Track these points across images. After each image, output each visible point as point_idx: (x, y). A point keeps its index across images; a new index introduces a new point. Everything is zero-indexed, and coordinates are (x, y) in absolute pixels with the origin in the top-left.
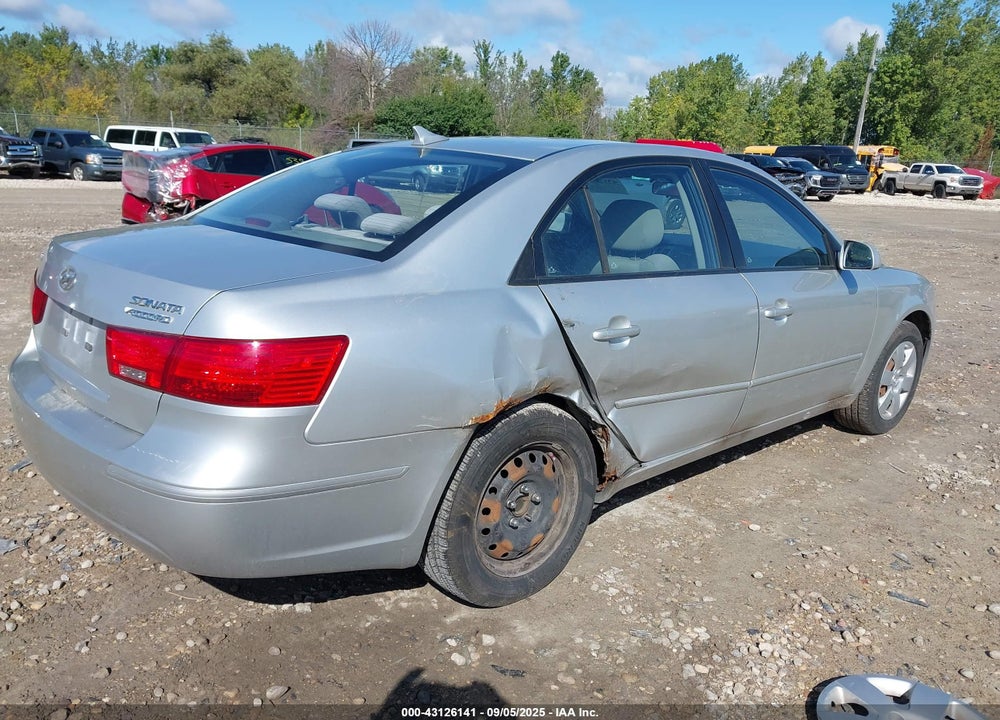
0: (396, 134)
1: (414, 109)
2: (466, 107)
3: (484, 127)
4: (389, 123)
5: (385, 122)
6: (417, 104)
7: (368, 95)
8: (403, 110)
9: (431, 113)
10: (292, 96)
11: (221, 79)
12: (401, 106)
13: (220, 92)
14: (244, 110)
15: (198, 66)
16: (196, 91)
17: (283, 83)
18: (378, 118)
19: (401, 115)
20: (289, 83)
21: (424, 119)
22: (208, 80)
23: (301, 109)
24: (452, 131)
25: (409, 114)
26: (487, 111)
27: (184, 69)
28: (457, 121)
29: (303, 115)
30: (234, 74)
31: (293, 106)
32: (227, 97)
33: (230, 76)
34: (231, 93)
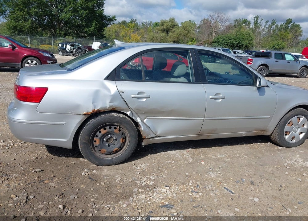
0: (219, 46)
1: (225, 38)
2: (243, 37)
3: (249, 44)
4: (217, 43)
5: (215, 42)
6: (227, 37)
7: (213, 34)
8: (222, 39)
9: (231, 39)
10: (190, 35)
11: (170, 31)
12: (221, 38)
13: (170, 34)
14: (176, 40)
15: (165, 27)
16: (164, 34)
17: (188, 31)
18: (214, 41)
19: (221, 40)
20: (191, 31)
21: (228, 41)
22: (167, 31)
23: (193, 39)
24: (237, 45)
25: (223, 40)
26: (250, 39)
27: (161, 28)
28: (239, 42)
29: (193, 41)
30: (175, 29)
31: (191, 38)
32: (172, 36)
33: (173, 30)
34: (173, 34)
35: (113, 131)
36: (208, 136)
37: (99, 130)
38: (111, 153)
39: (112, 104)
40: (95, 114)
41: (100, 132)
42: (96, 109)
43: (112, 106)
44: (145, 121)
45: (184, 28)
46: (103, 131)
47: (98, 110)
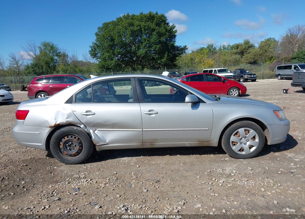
4: (297, 59)
5: (295, 59)
10: (268, 54)
11: (245, 53)
12: (302, 53)
13: (245, 55)
14: (252, 61)
16: (238, 56)
17: (266, 51)
18: (293, 58)
19: (301, 56)
20: (268, 50)
22: (242, 53)
27: (235, 51)
29: (272, 59)
30: (250, 50)
31: (269, 57)
32: (247, 57)
33: (248, 51)
34: (248, 55)
35: (73, 140)
36: (152, 145)
37: (63, 137)
38: (71, 156)
39: (68, 120)
40: (57, 127)
41: (64, 139)
42: (57, 123)
43: (68, 121)
44: (96, 132)
45: (261, 47)
46: (66, 139)
47: (58, 124)
